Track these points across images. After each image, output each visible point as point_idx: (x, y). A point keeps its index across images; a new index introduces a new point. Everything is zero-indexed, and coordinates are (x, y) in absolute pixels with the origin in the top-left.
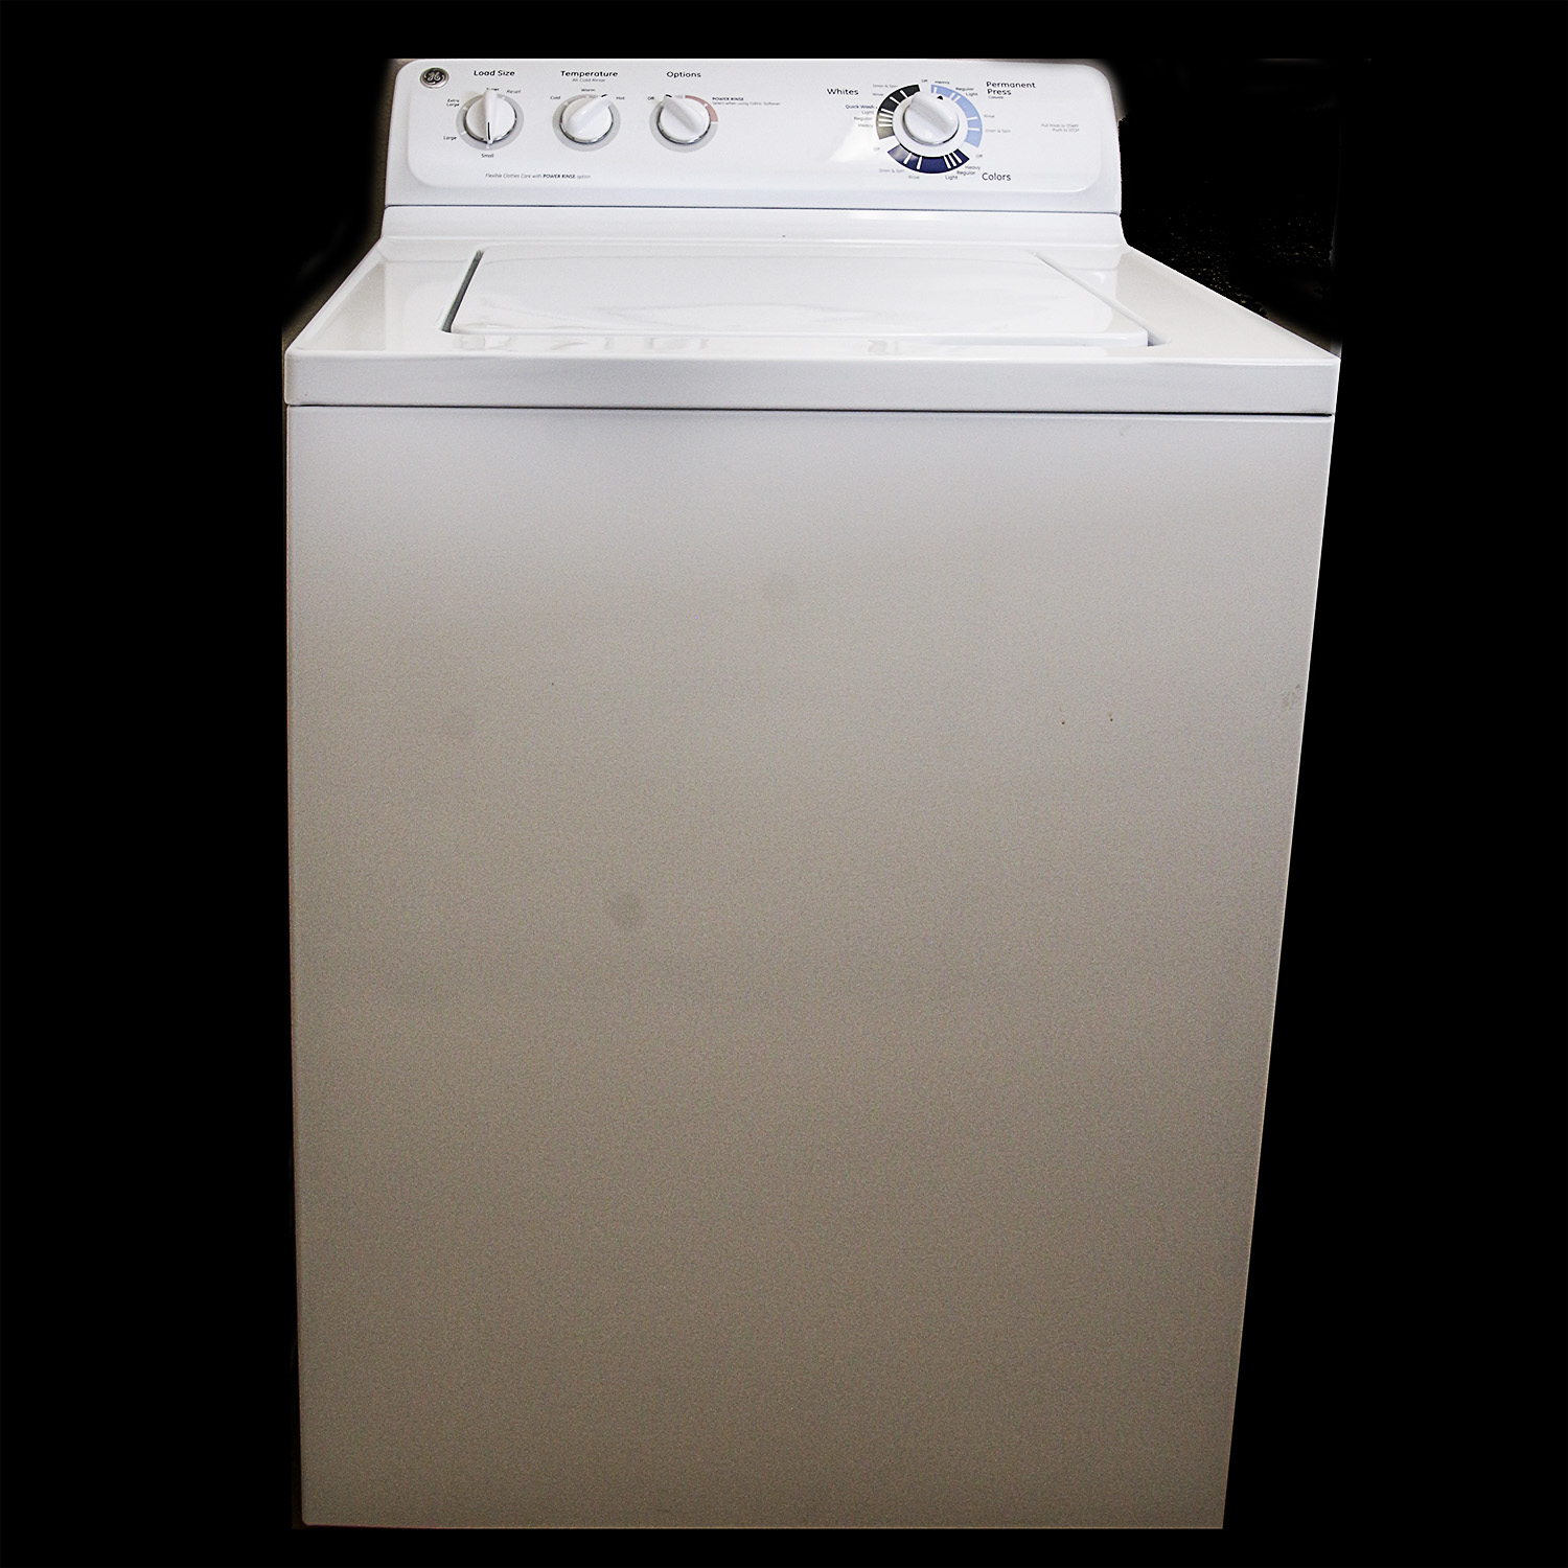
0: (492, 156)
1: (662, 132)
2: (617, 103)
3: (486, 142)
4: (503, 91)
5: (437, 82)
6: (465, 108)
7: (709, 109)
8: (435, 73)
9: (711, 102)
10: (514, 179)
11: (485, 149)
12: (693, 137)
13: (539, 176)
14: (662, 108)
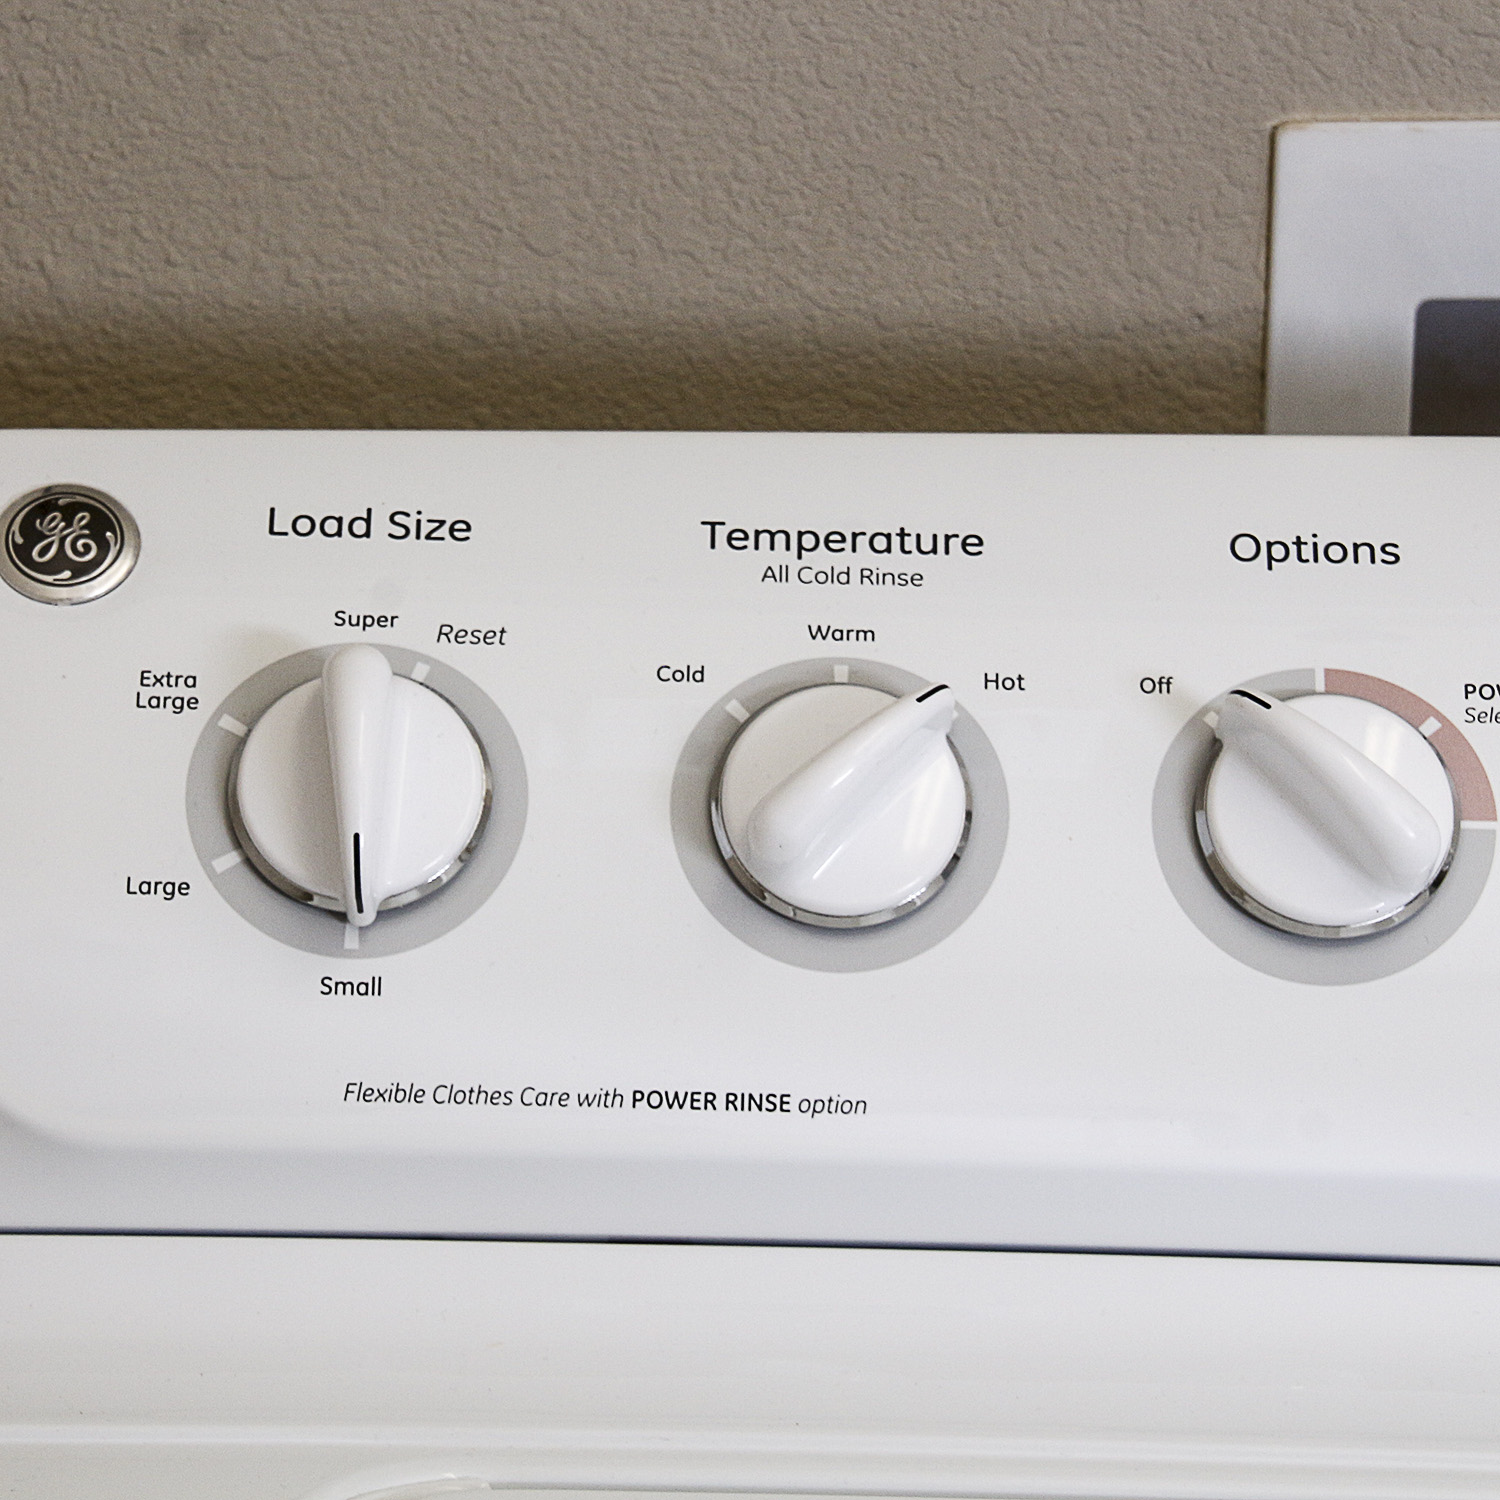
0: (373, 987)
1: (1213, 870)
2: (992, 711)
3: (342, 917)
4: (415, 633)
5: (81, 571)
6: (231, 724)
7: (1449, 750)
8: (68, 518)
9: (1453, 706)
10: (483, 1108)
11: (338, 951)
12: (1388, 905)
13: (610, 1098)
14: (1212, 749)
